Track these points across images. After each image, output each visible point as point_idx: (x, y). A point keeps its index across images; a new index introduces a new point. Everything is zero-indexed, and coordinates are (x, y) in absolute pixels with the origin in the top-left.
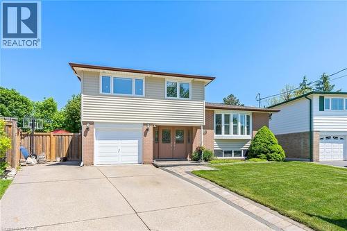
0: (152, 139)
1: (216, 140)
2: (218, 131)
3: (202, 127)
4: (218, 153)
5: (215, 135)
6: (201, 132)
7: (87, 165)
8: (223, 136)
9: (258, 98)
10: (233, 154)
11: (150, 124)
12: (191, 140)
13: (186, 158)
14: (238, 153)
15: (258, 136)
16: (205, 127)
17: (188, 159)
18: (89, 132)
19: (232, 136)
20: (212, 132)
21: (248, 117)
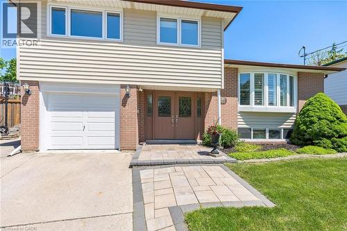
0: (136, 111)
1: (240, 112)
2: (245, 100)
3: (219, 93)
4: (245, 133)
5: (239, 106)
6: (217, 100)
7: (26, 151)
8: (253, 107)
9: (302, 53)
10: (267, 134)
11: (131, 87)
12: (202, 113)
13: (195, 139)
14: (275, 133)
15: (309, 107)
16: (224, 93)
17: (199, 141)
18: (30, 98)
19: (265, 108)
20: (234, 101)
21: (291, 78)
